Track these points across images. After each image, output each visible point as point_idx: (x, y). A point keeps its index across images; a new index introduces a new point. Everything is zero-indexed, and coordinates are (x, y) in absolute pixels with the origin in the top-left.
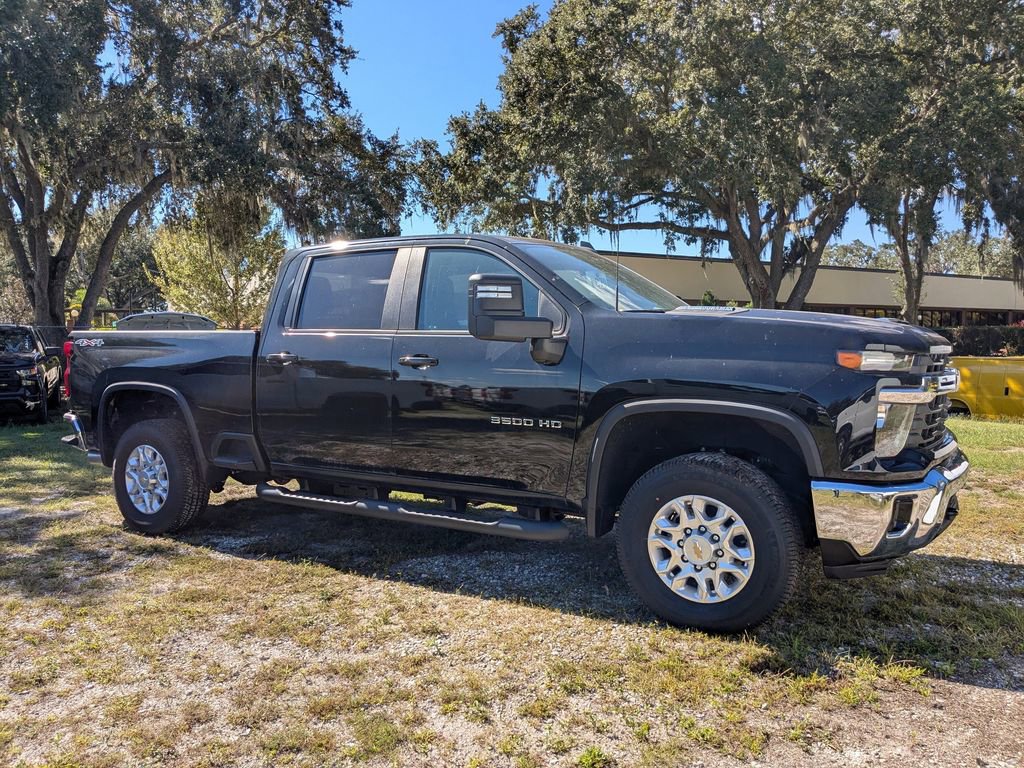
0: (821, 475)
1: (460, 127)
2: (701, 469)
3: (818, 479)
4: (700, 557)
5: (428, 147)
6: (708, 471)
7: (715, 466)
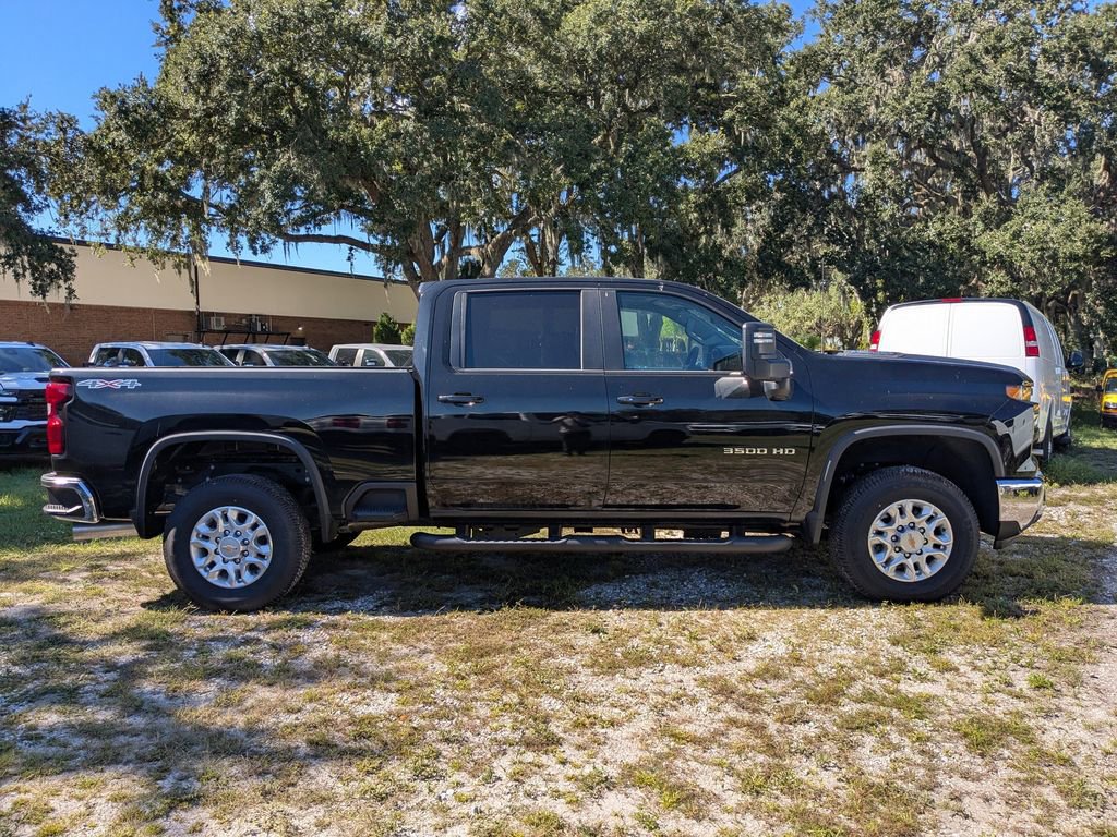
0: (1003, 475)
1: (109, 98)
2: (915, 478)
3: (1002, 479)
4: (913, 547)
5: (66, 123)
6: (921, 479)
7: (926, 476)
